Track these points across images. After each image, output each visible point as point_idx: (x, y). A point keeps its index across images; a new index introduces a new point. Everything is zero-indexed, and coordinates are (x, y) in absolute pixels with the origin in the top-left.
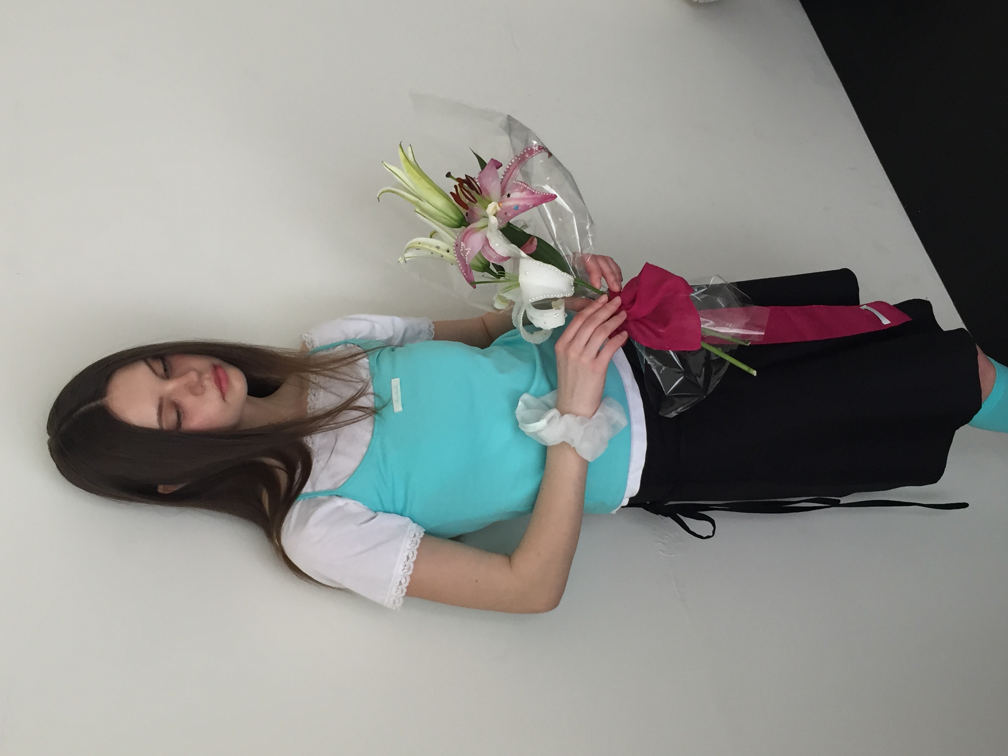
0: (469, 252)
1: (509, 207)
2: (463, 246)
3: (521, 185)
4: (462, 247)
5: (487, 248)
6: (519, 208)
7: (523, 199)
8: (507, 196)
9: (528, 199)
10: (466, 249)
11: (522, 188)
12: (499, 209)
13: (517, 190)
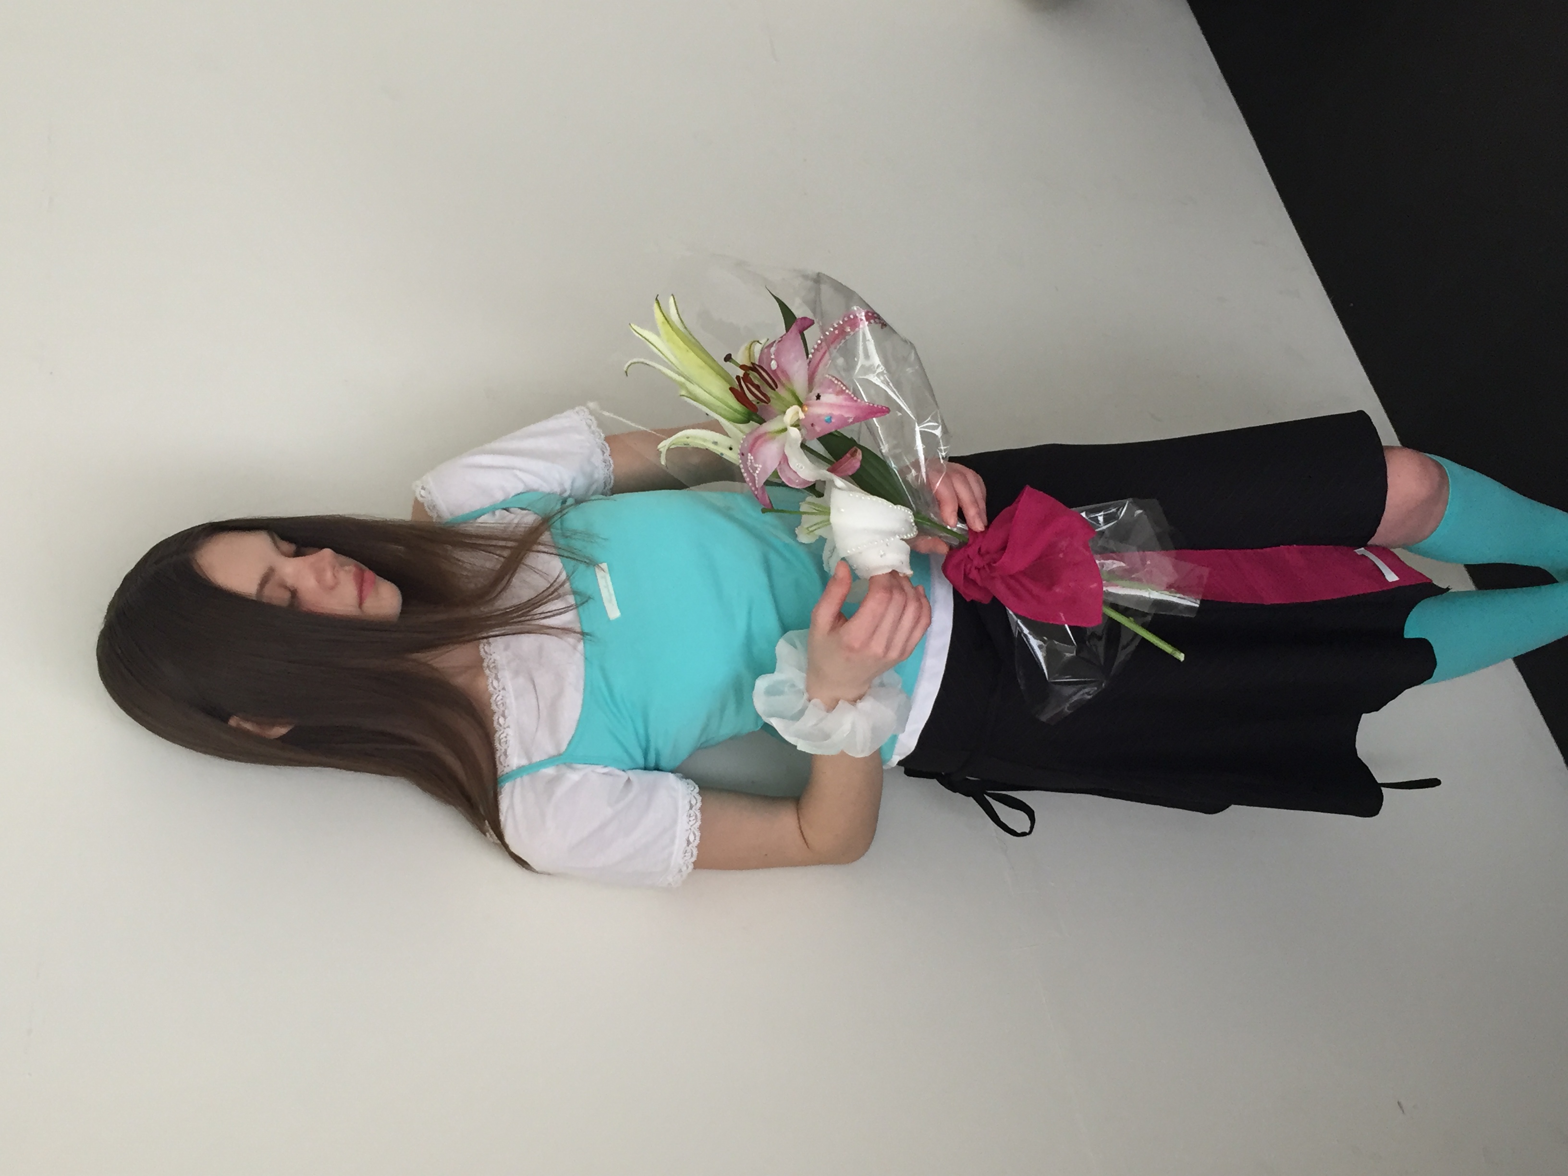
0: (759, 469)
1: (819, 416)
2: (751, 460)
3: (837, 384)
4: (749, 461)
5: (784, 466)
6: (833, 420)
7: (840, 406)
8: (816, 398)
9: (848, 407)
10: (757, 465)
11: (838, 389)
12: (802, 416)
13: (831, 390)
